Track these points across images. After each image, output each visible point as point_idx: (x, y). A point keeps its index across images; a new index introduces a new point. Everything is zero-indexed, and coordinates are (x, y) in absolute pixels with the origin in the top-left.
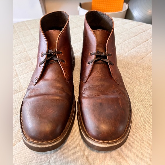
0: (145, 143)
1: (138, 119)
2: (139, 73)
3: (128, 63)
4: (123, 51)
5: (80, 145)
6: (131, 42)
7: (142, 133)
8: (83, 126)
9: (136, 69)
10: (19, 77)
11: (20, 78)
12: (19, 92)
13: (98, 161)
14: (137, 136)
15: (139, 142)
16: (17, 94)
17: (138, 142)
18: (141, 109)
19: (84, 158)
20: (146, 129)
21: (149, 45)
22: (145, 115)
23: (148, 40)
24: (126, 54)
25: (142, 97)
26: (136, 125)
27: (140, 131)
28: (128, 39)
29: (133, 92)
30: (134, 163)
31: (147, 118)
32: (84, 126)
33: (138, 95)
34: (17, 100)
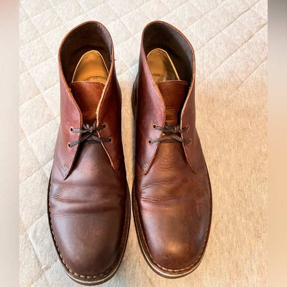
0: (226, 253)
1: (220, 215)
2: (230, 123)
3: (213, 100)
4: (205, 68)
5: (140, 262)
6: (221, 43)
7: (224, 239)
8: (144, 243)
9: (224, 113)
10: (28, 138)
11: (30, 142)
12: (35, 172)
13: (165, 283)
14: (216, 244)
15: (218, 253)
16: (33, 176)
17: (216, 252)
18: (226, 198)
19: (147, 281)
20: (229, 232)
21: (253, 52)
22: (230, 208)
23: (253, 35)
24: (211, 76)
25: (228, 176)
26: (216, 226)
27: (221, 236)
28: (217, 34)
29: (217, 166)
30: (209, 283)
31: (233, 213)
32: (146, 243)
33: (223, 172)
34: (35, 187)
